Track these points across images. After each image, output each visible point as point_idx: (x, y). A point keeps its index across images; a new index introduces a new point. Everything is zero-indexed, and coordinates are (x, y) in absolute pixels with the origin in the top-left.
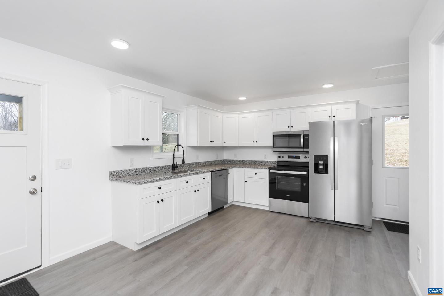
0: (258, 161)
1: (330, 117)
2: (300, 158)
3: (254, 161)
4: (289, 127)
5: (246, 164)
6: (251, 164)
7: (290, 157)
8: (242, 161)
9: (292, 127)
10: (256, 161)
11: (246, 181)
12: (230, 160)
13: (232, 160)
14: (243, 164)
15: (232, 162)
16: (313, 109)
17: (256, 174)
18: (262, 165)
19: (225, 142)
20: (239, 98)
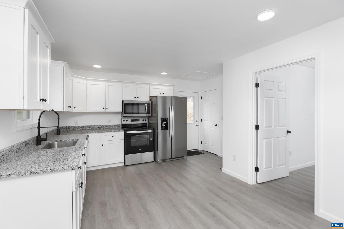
0: (103, 126)
1: (161, 93)
2: (139, 121)
3: (99, 126)
4: (135, 97)
5: (90, 129)
6: (96, 129)
7: (132, 121)
8: (85, 126)
9: (138, 97)
10: (101, 126)
11: (103, 145)
12: (69, 127)
13: (72, 127)
14: (86, 129)
15: (71, 129)
16: (152, 87)
17: (113, 137)
18: (107, 128)
19: (75, 108)
20: (93, 65)
